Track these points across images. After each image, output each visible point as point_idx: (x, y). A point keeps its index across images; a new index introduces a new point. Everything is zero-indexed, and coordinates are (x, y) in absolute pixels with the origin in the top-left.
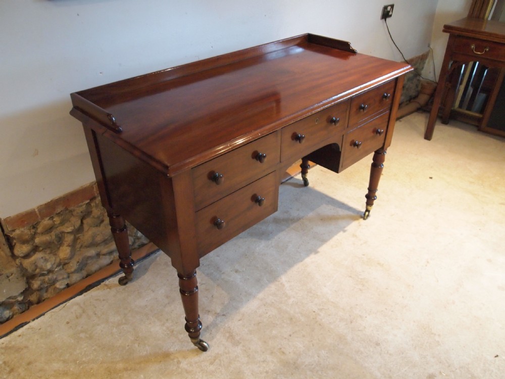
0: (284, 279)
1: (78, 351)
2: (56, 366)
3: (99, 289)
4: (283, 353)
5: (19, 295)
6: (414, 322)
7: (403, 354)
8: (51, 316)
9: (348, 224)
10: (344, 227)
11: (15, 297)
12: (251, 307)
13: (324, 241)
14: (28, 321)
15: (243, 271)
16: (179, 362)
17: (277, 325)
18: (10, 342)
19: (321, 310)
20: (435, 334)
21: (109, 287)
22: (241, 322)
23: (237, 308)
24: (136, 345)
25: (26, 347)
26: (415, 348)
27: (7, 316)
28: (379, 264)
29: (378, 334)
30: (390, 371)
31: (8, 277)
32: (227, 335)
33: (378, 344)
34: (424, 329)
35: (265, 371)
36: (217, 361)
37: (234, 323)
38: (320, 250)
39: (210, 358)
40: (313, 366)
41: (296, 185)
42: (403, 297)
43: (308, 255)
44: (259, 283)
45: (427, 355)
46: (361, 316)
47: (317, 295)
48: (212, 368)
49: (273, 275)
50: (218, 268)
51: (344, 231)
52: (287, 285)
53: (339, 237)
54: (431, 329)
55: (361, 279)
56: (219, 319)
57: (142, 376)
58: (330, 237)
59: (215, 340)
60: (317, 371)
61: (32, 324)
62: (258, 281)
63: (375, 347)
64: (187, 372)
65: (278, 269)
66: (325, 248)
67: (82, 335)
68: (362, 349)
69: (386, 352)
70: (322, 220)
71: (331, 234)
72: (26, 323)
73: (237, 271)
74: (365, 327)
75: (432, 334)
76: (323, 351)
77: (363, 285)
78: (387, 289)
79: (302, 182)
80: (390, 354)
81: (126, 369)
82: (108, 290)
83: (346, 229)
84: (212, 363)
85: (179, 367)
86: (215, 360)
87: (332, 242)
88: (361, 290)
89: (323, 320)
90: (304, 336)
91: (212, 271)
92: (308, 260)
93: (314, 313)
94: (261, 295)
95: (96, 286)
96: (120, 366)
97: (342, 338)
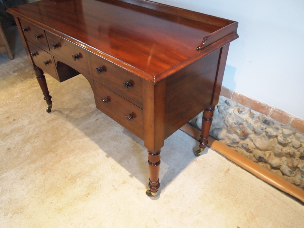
0: (87, 139)
6: (28, 204)
7: (10, 191)
13: (120, 162)
19: (57, 155)
20: (13, 215)
22: (60, 123)
26: (10, 199)
28: (89, 194)
29: (28, 181)
30: (3, 181)
32: (55, 119)
33: (22, 179)
34: (20, 209)
38: (110, 158)
42: (51, 203)
43: (105, 151)
45: (2, 204)
46: (44, 174)
51: (131, 176)
53: (124, 173)
54: (18, 214)
55: (76, 179)
63: (20, 177)
66: (111, 162)
68: (22, 170)
69: (15, 182)
74: (36, 174)
75: (14, 213)
77: (69, 179)
78: (62, 194)
80: (12, 184)
88: (66, 177)
89: (49, 155)
92: (101, 151)
97: (34, 162)
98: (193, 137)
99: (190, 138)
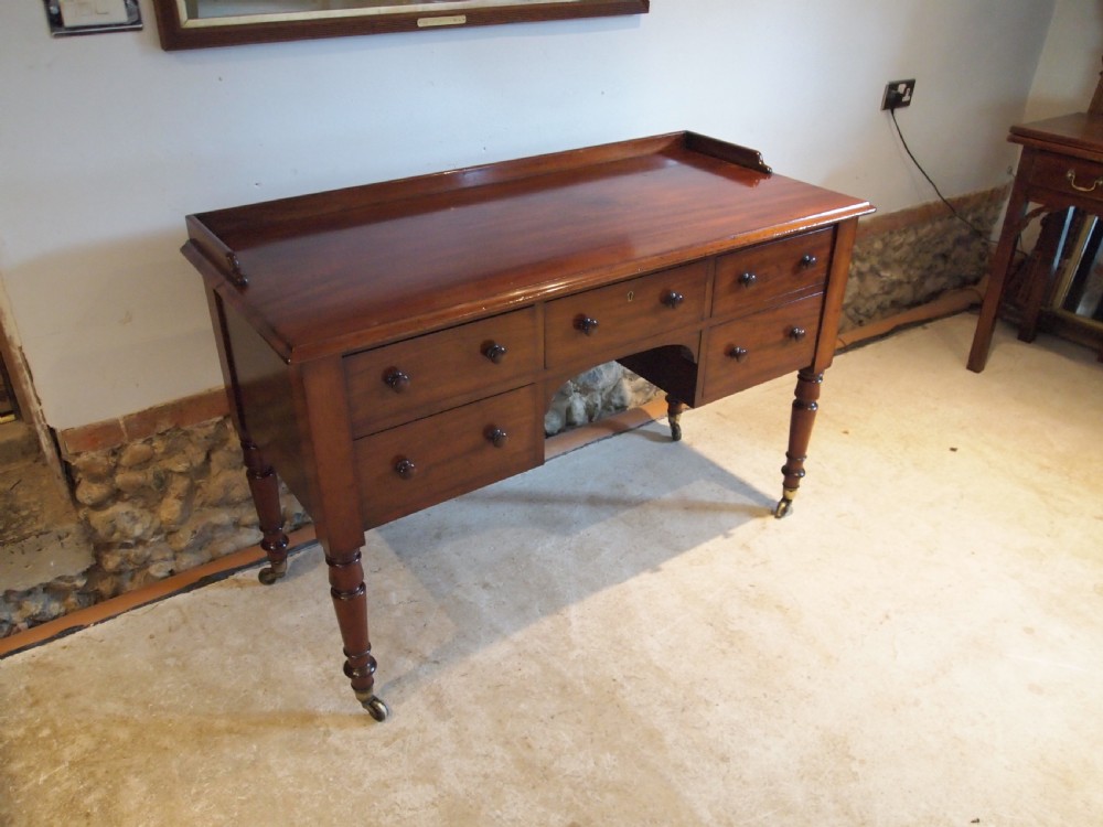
0: (573, 611)
1: (156, 688)
2: (112, 706)
3: (221, 586)
4: (529, 746)
5: (78, 576)
6: (817, 728)
7: (771, 784)
8: (127, 621)
9: (740, 524)
10: (730, 528)
11: (71, 579)
12: (492, 654)
13: (678, 550)
14: (85, 624)
15: (498, 587)
16: (327, 733)
17: (533, 693)
18: (46, 655)
19: (629, 678)
20: (854, 759)
21: (241, 584)
22: (464, 679)
23: (465, 653)
24: (260, 692)
25: (70, 668)
26: (802, 777)
27: (55, 612)
28: (779, 607)
29: (732, 741)
30: (734, 813)
31: (60, 538)
32: (432, 698)
33: (725, 759)
34: (834, 745)
35: (483, 773)
36: (399, 741)
37: (451, 681)
38: (664, 565)
39: (387, 734)
40: (579, 780)
41: (656, 437)
42: (809, 678)
43: (636, 573)
44: (523, 613)
45: (823, 796)
46: (707, 702)
47: (631, 650)
48: (385, 752)
49: (553, 600)
50: (452, 575)
51: (727, 536)
52: (575, 623)
53: (715, 545)
54: (849, 748)
55: (732, 632)
56: (425, 668)
57: (255, 747)
58: (693, 545)
59: (406, 704)
60: (584, 791)
61: (91, 630)
62: (522, 609)
63: (717, 764)
64: (337, 752)
65: (568, 591)
66: (676, 565)
67: (171, 662)
68: (689, 764)
69: (737, 776)
70: (686, 509)
71: (697, 539)
72: (80, 628)
73: (486, 586)
74: (708, 724)
75: (849, 756)
76: (608, 755)
77: (732, 644)
78: (780, 657)
79: (669, 433)
80: (744, 782)
81: (230, 731)
82: (239, 589)
83: (731, 532)
84: (386, 745)
85: (324, 741)
86: (394, 740)
87: (692, 554)
88: (724, 652)
89: (627, 699)
90: (579, 722)
91: (439, 580)
92: (633, 582)
93: (613, 683)
94: (518, 636)
95: (219, 579)
96: (222, 723)
97: (653, 737)
98: (614, 435)
99: (614, 438)
